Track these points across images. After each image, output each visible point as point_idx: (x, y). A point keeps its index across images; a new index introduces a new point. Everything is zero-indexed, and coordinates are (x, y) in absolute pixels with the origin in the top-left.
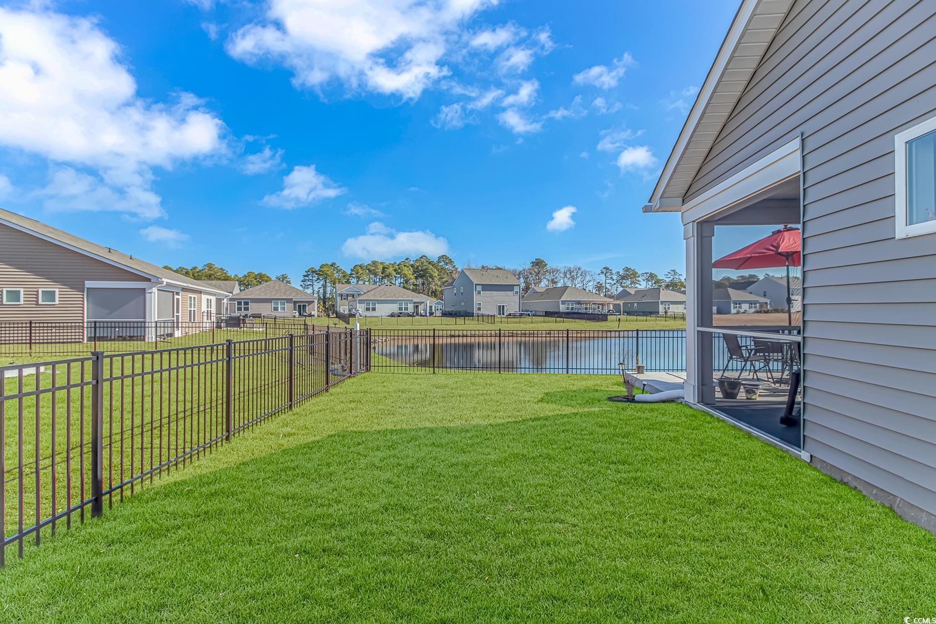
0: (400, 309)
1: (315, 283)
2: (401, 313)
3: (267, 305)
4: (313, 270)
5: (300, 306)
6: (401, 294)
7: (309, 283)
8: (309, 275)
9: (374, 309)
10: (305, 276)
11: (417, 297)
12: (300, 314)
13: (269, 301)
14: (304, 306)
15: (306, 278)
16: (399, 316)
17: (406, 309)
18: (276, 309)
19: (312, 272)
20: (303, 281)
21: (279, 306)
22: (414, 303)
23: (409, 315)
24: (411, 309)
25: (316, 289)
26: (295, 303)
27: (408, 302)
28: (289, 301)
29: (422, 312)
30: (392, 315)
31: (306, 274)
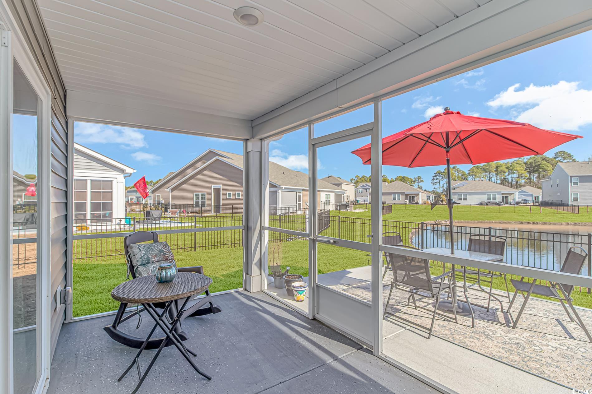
0: (489, 199)
1: (441, 181)
2: (489, 202)
3: (389, 197)
4: (439, 172)
5: (410, 197)
6: (490, 188)
7: (436, 181)
8: (437, 175)
9: (465, 199)
10: (434, 176)
11: (505, 189)
12: (411, 203)
13: (390, 194)
14: (413, 197)
15: (435, 178)
16: (487, 205)
17: (495, 199)
18: (395, 199)
19: (439, 173)
20: (432, 180)
21: (397, 197)
22: (502, 194)
23: (496, 204)
24: (499, 199)
25: (441, 185)
26: (407, 195)
27: (495, 194)
28: (402, 194)
29: (511, 201)
30: (481, 204)
31: (434, 175)
